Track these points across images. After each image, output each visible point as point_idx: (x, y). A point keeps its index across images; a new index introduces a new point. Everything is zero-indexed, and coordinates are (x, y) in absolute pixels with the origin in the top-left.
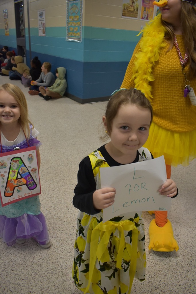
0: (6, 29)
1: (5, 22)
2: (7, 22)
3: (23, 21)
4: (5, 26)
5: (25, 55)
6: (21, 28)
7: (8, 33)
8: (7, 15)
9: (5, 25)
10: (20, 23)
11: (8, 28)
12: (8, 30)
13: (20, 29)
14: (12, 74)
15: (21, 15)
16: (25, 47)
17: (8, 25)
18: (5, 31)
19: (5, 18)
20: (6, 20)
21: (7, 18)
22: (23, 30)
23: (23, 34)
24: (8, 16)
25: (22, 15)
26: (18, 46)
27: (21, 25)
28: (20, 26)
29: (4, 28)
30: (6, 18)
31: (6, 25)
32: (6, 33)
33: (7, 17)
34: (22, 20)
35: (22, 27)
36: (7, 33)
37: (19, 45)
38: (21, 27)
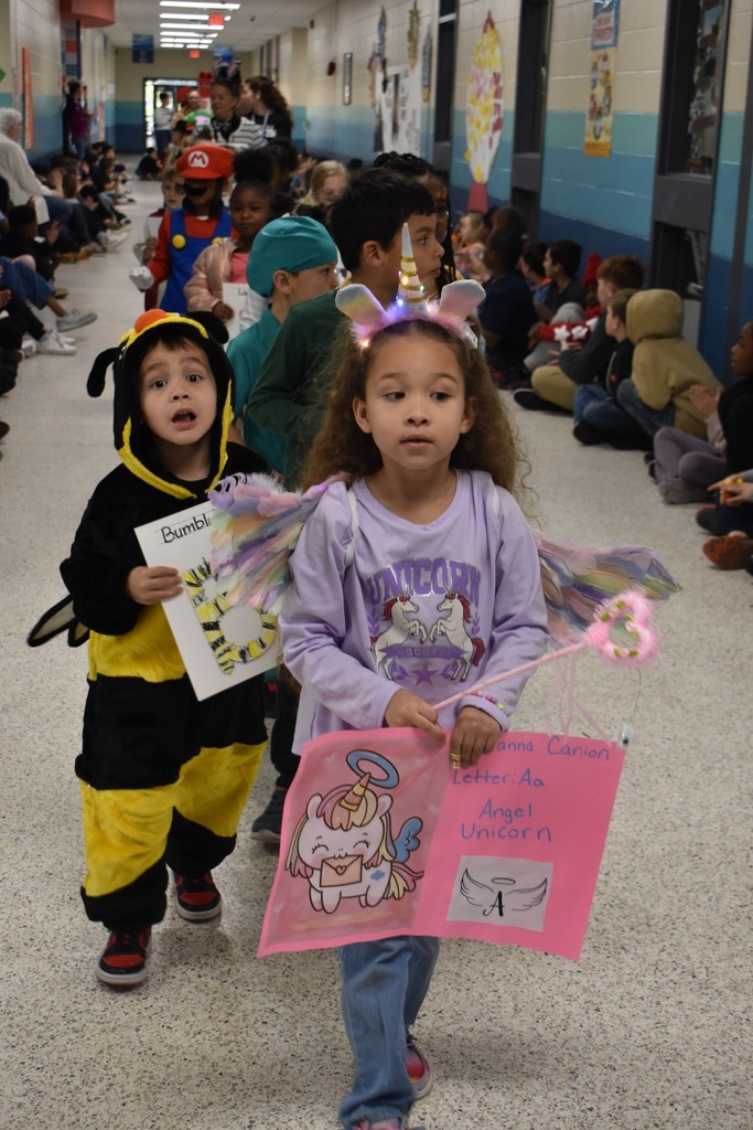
0: (597, 113)
1: (595, 67)
2: (607, 73)
3: (714, 69)
4: (593, 97)
5: (693, 287)
6: (694, 112)
7: (604, 138)
8: (616, 29)
9: (594, 87)
10: (696, 78)
11: (609, 106)
12: (607, 121)
13: (688, 119)
14: (592, 405)
15: (707, 31)
16: (706, 233)
17: (608, 90)
18: (589, 124)
19: (595, 48)
20: (605, 59)
21: (615, 43)
22: (705, 122)
23: (701, 148)
24: (622, 35)
25: (716, 29)
26: (658, 226)
27: (699, 94)
28: (690, 97)
29: (586, 107)
30: (604, 47)
31: (600, 91)
32: (590, 139)
33: (610, 41)
34: (708, 58)
35: (702, 107)
36: (597, 137)
37: (665, 219)
38: (694, 104)
